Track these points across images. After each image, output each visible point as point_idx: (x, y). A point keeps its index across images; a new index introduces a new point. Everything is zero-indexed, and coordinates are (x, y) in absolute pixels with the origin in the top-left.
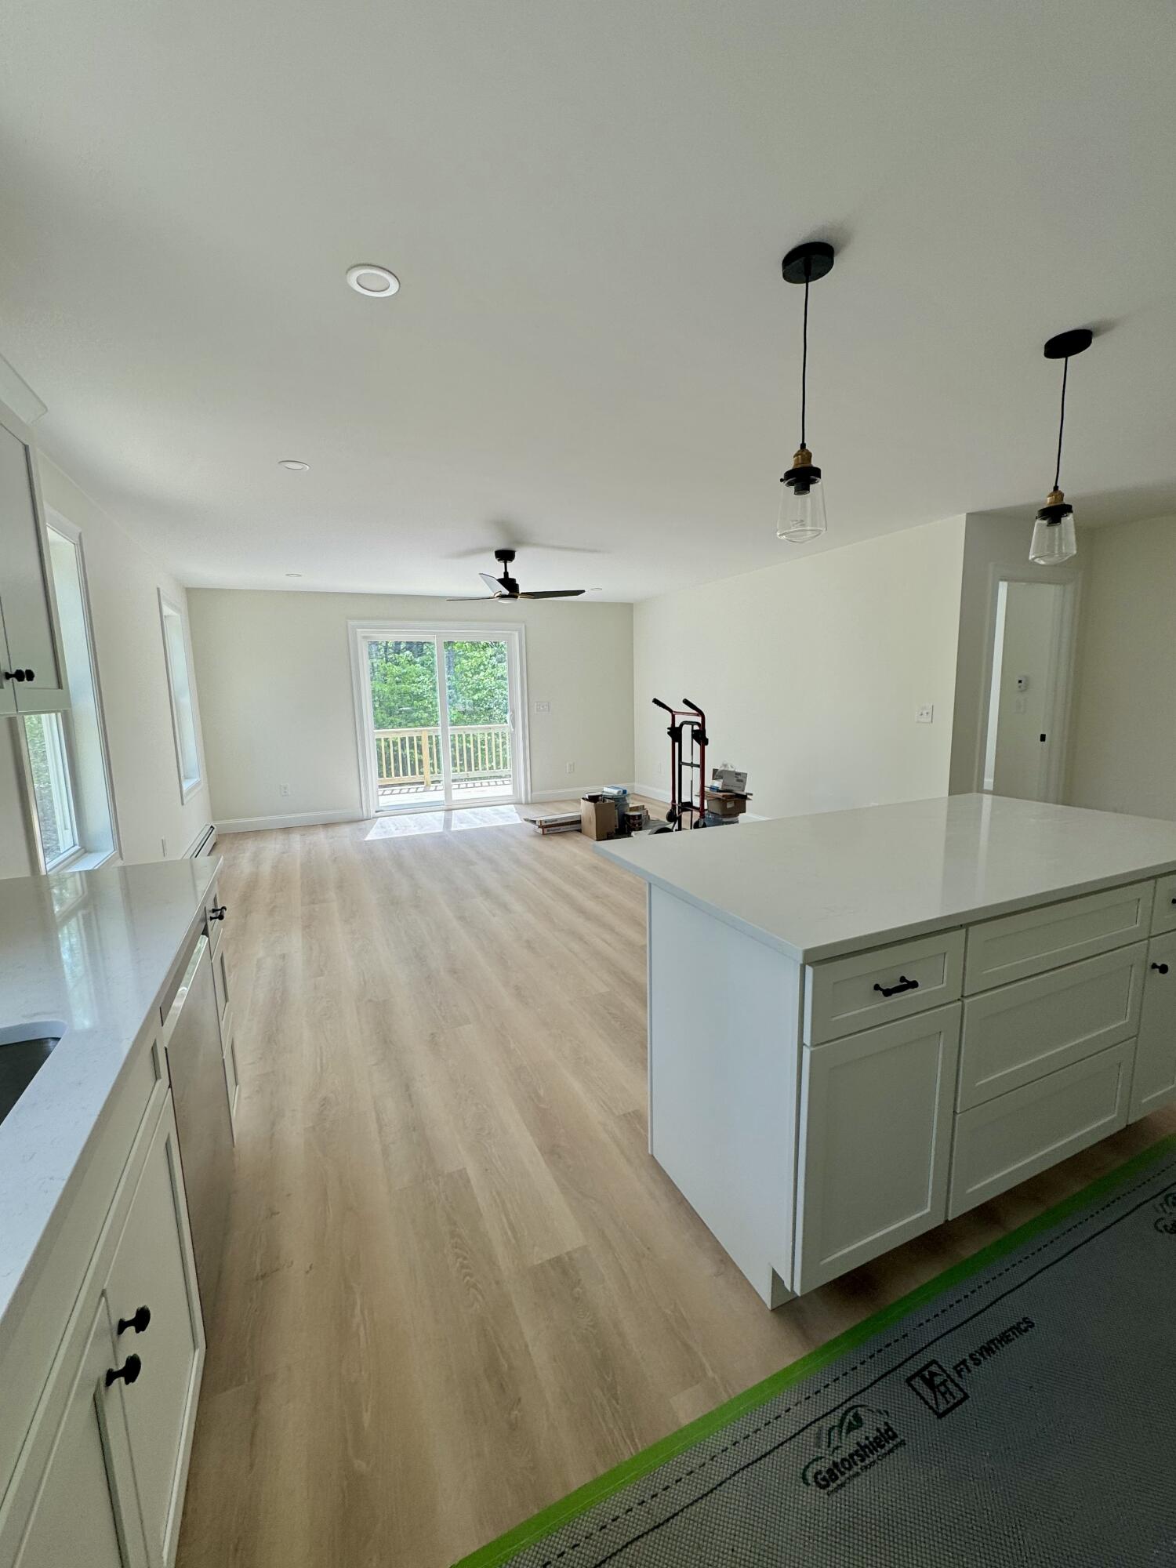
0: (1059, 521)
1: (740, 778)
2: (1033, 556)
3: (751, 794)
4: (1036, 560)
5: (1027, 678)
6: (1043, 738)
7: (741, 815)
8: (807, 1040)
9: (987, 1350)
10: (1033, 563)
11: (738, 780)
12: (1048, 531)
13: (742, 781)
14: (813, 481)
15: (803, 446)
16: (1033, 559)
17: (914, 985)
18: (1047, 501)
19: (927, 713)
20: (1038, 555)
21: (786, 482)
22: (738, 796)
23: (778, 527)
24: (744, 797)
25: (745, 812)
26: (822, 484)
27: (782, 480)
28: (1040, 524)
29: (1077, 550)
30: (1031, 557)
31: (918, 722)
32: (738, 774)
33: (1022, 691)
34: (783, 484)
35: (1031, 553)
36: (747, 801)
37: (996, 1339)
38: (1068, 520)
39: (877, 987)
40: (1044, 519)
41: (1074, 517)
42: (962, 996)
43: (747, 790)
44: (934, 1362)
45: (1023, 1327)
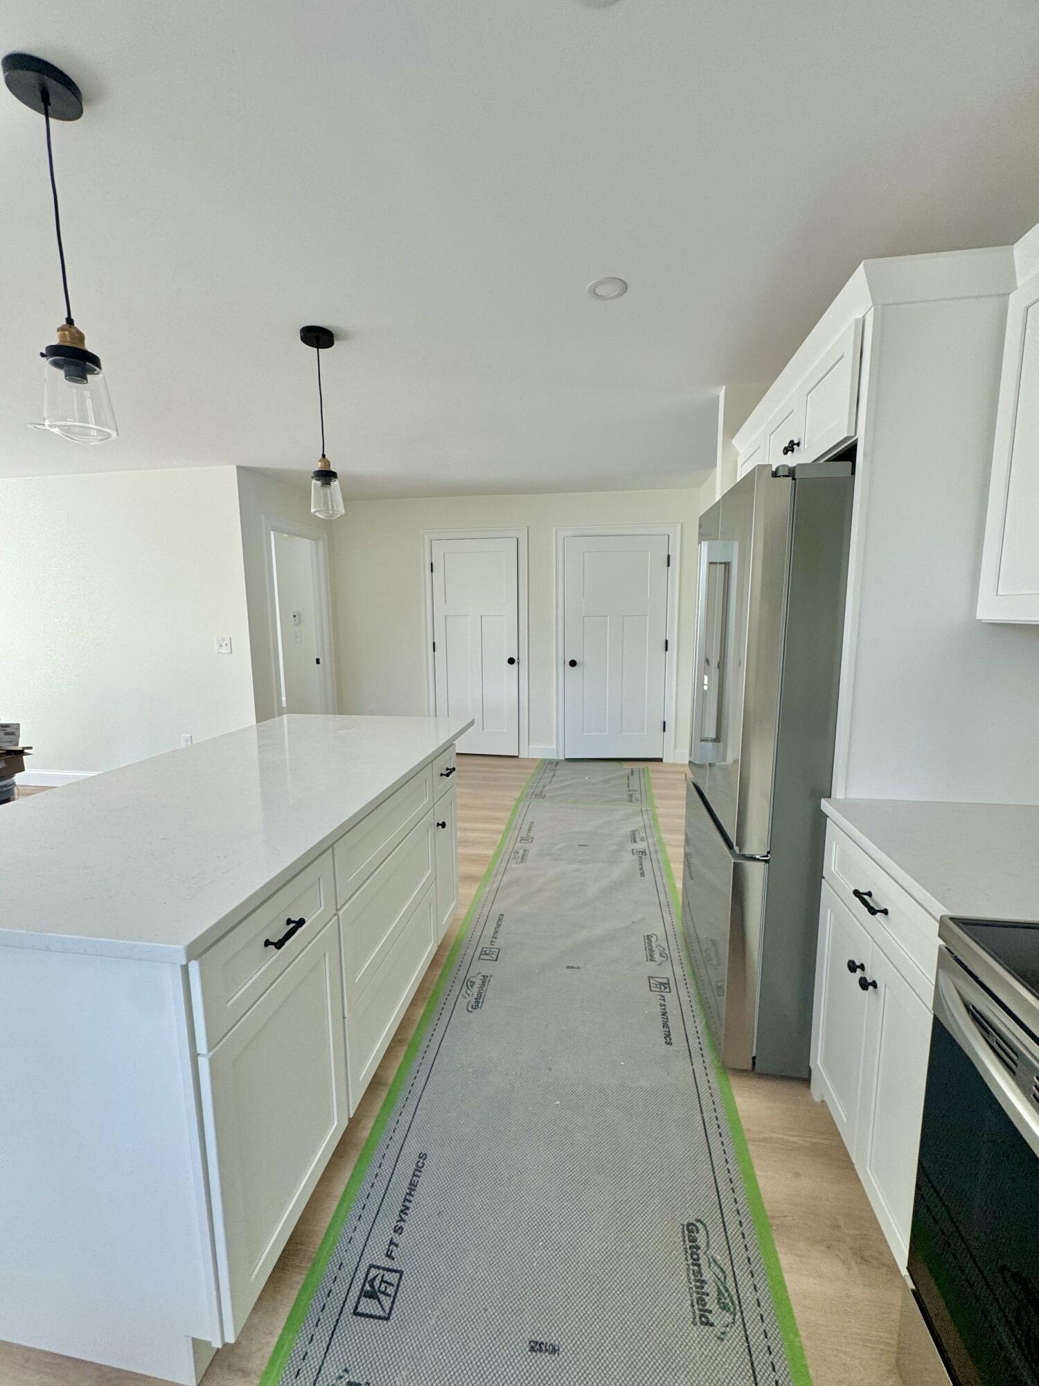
0: (329, 484)
1: (9, 730)
2: (315, 510)
3: (31, 748)
4: (317, 514)
5: (299, 613)
6: (318, 662)
7: (17, 774)
8: (202, 1047)
9: (404, 1210)
10: (313, 515)
11: (7, 734)
12: (322, 490)
13: (13, 734)
14: (92, 372)
15: (70, 321)
16: (315, 512)
17: (301, 922)
18: (318, 466)
19: (226, 644)
20: (318, 509)
21: (51, 359)
22: (9, 752)
23: (45, 415)
24: (21, 753)
25: (23, 770)
26: (104, 377)
27: (42, 355)
28: (316, 483)
29: (345, 510)
30: (313, 510)
31: (219, 653)
32: (7, 726)
33: (296, 624)
34: (46, 362)
35: (312, 507)
36: (24, 757)
37: (407, 1194)
38: (335, 484)
39: (267, 943)
40: (318, 480)
41: (339, 483)
42: (337, 910)
43: (21, 745)
44: (371, 1266)
45: (420, 1165)
